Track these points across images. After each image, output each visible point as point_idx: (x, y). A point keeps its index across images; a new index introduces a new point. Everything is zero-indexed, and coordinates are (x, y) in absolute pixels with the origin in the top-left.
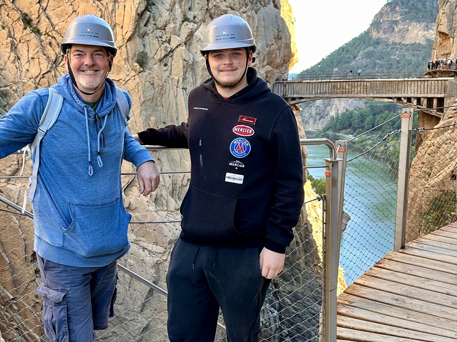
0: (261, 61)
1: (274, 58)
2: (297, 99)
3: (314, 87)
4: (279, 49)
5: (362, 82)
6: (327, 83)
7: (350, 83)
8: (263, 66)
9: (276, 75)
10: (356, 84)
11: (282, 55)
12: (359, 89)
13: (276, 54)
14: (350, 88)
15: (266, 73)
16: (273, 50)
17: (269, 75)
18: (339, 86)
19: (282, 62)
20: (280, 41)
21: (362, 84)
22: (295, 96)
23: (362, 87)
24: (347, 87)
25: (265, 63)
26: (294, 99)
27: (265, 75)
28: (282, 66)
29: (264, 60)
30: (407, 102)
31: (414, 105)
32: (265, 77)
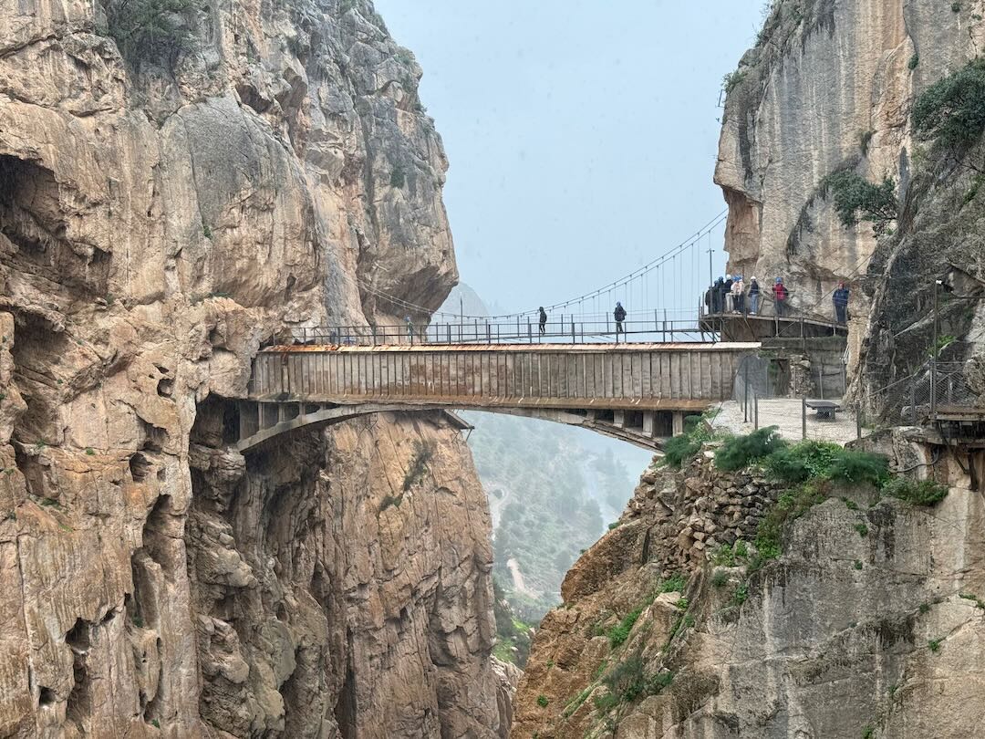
0: (187, 279)
1: (241, 271)
2: (322, 407)
3: (363, 370)
4: (267, 241)
5: (494, 357)
6: (399, 358)
7: (461, 357)
8: (196, 300)
9: (259, 326)
10: (477, 362)
11: (278, 262)
12: (485, 380)
13: (253, 259)
14: (461, 373)
15: (208, 319)
16: (237, 244)
17: (222, 327)
18: (429, 366)
19: (284, 284)
20: (267, 217)
21: (494, 362)
22: (312, 398)
23: (494, 372)
24: (453, 372)
25: (205, 286)
26: (313, 407)
27: (203, 327)
28: (288, 298)
29: (199, 278)
30: (625, 425)
31: (646, 438)
32: (205, 332)
